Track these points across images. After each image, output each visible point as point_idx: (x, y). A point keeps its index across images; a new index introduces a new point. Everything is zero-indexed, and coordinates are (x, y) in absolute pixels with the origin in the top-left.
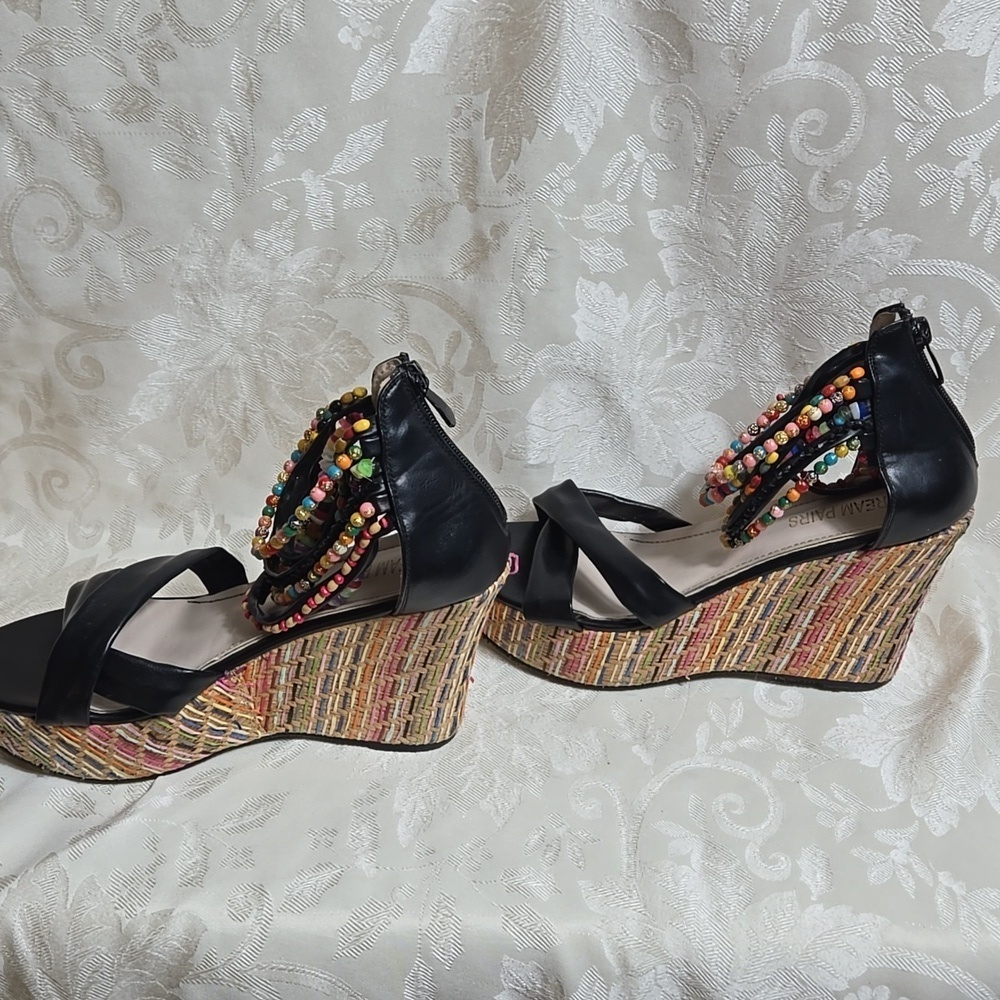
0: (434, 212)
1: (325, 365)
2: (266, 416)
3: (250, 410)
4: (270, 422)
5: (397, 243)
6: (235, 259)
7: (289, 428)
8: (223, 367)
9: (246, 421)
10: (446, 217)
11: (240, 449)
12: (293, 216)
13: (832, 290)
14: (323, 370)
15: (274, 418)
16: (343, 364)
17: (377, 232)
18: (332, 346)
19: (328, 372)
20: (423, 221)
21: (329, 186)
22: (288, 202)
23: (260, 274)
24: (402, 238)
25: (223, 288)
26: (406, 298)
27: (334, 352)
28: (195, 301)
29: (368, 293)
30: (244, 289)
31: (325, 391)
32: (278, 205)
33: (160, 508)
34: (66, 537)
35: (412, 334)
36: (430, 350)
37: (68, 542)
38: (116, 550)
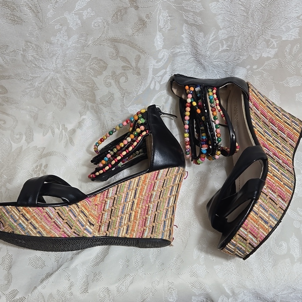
0: (121, 11)
1: (90, 69)
2: (72, 89)
3: (66, 88)
4: (74, 91)
5: (108, 24)
6: (46, 48)
7: (82, 92)
8: (52, 79)
9: (65, 92)
10: (126, 12)
11: (65, 101)
12: (65, 28)
13: (287, 19)
14: (90, 71)
15: (75, 89)
16: (97, 68)
17: (99, 22)
18: (91, 62)
19: (92, 71)
20: (117, 15)
21: (75, 14)
22: (61, 25)
23: (58, 50)
24: (110, 22)
25: (45, 58)
26: (116, 44)
27: (92, 64)
28: (35, 65)
29: (101, 43)
30: (53, 56)
31: (92, 78)
32: (57, 27)
33: (41, 125)
34: (10, 140)
35: (121, 56)
36: (129, 62)
37: (11, 142)
38: (28, 143)
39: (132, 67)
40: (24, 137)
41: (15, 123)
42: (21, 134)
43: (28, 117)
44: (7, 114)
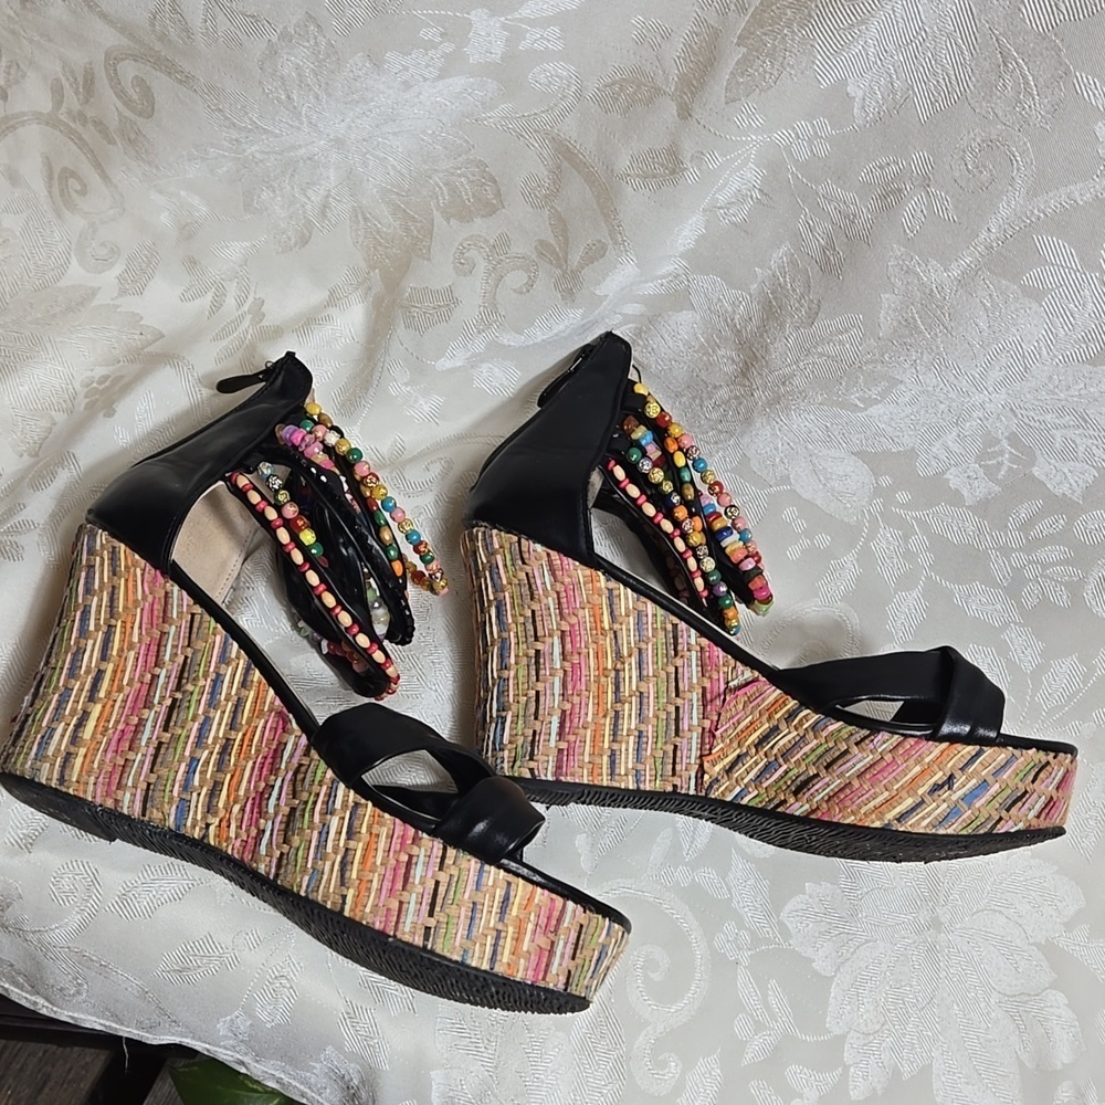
0: (639, 87)
1: (445, 184)
2: (354, 209)
3: (334, 198)
4: (356, 216)
5: (579, 95)
6: (352, 71)
7: (378, 232)
8: (310, 159)
9: (325, 207)
10: (650, 101)
11: (311, 233)
12: (448, 47)
13: (1086, 421)
14: (440, 188)
15: (363, 214)
16: (467, 194)
17: (557, 76)
18: (460, 169)
19: (446, 193)
20: (621, 89)
21: (504, 27)
22: (442, 35)
23: (384, 93)
24: (588, 94)
25: (330, 95)
26: (565, 164)
27: (459, 176)
28: (289, 97)
29: (524, 133)
30: (358, 102)
31: (435, 211)
32: (427, 34)
33: (192, 263)
34: (73, 247)
35: (556, 211)
36: (567, 242)
37: (72, 254)
38: (123, 292)
39: (566, 262)
40: (118, 269)
41: (112, 212)
42: (115, 251)
43: (165, 218)
44: (105, 177)
